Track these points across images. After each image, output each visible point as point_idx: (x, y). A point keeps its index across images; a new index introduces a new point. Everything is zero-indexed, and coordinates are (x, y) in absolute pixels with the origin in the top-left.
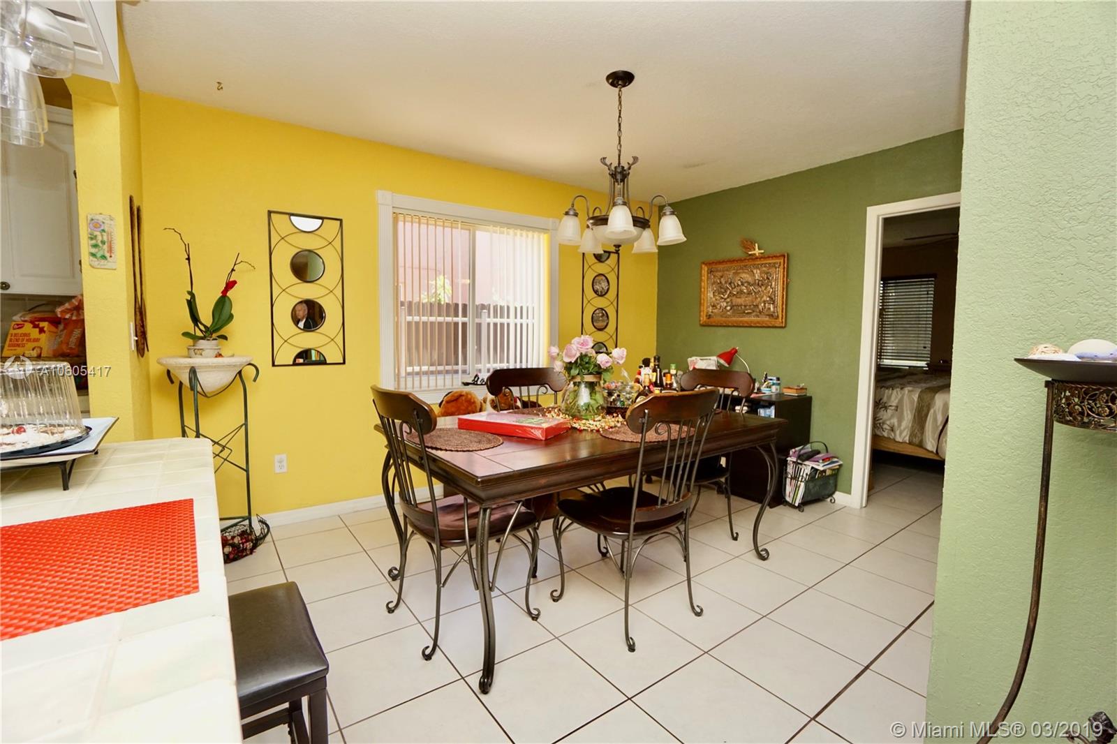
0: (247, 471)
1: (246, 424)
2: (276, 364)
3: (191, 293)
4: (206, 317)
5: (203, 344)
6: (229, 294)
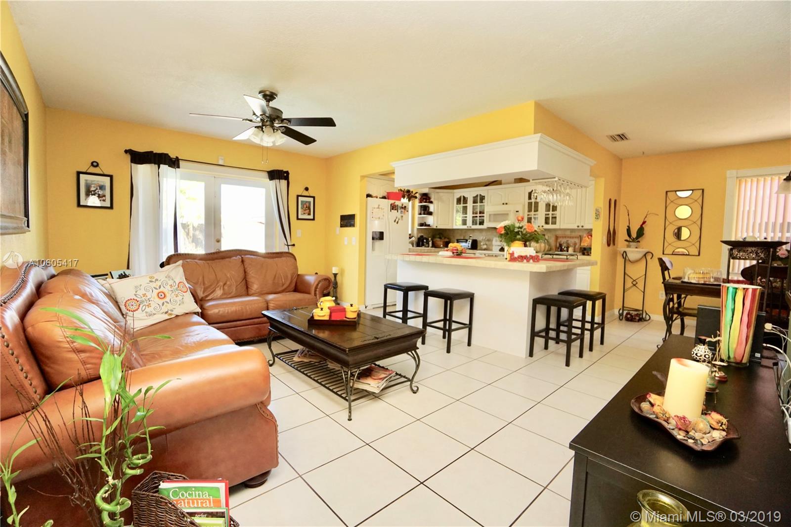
0: (644, 293)
1: (645, 275)
2: (665, 253)
3: (629, 227)
4: (634, 235)
5: (631, 244)
6: (643, 226)
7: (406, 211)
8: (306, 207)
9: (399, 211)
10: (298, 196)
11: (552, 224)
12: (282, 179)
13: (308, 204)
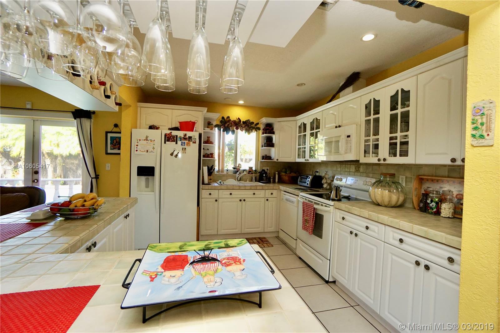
7: (191, 143)
8: (116, 143)
9: (179, 143)
10: (107, 133)
11: (401, 156)
12: (82, 118)
13: (118, 140)
